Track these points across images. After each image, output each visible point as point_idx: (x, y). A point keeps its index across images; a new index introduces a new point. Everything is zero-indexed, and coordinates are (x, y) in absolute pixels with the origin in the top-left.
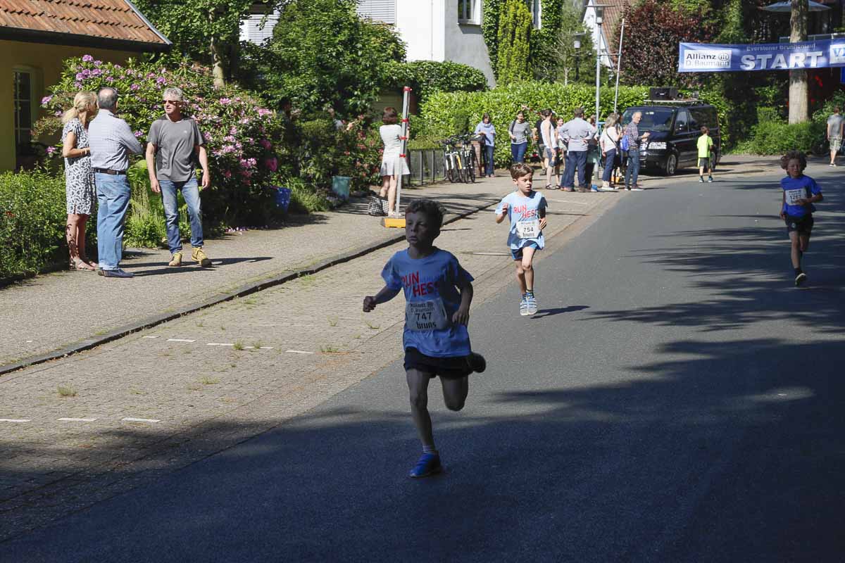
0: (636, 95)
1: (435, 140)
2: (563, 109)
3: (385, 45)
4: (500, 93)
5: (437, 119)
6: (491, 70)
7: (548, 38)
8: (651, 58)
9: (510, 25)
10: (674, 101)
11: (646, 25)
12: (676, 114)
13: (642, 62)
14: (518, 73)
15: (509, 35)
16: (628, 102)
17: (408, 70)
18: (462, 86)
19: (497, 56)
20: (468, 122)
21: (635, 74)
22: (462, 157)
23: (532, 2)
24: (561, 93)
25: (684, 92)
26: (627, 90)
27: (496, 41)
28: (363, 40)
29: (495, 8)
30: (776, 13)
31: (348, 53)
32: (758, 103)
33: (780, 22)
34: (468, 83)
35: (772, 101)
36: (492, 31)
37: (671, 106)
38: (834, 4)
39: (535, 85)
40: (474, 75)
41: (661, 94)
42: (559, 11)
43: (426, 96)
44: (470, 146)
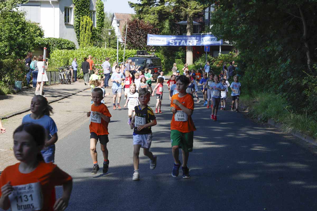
0: (132, 53)
1: (56, 67)
2: (105, 57)
3: (36, 31)
4: (80, 51)
5: (56, 60)
6: (77, 42)
7: (99, 31)
8: (137, 39)
9: (84, 25)
10: (145, 56)
11: (135, 27)
12: (146, 60)
13: (134, 41)
14: (88, 43)
15: (84, 29)
16: (129, 55)
17: (45, 41)
18: (66, 47)
19: (79, 37)
20: (68, 61)
21: (131, 45)
22: (66, 74)
23: (93, 17)
24: (104, 51)
25: (149, 52)
26: (128, 51)
27: (79, 31)
28: (27, 29)
29: (78, 19)
30: (182, 25)
31: (21, 33)
32: (175, 57)
33: (183, 28)
34: (68, 47)
35: (181, 57)
36: (78, 27)
37: (144, 58)
38: (202, 23)
39: (94, 48)
40: (71, 44)
41: (141, 53)
42: (103, 21)
43: (52, 51)
44: (69, 70)
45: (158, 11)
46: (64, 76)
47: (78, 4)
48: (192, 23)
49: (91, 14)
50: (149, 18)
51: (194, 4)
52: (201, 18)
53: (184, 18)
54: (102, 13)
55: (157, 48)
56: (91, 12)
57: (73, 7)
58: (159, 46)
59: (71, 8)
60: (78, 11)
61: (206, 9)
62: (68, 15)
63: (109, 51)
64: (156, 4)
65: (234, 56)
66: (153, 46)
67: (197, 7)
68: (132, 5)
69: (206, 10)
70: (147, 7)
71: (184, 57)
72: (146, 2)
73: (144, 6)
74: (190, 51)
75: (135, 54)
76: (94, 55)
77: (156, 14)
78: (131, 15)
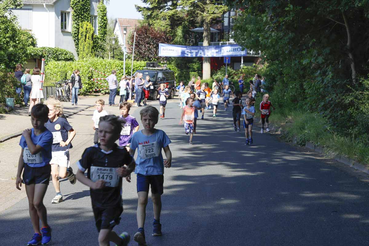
0: (140, 65)
1: (52, 82)
2: (109, 70)
3: (28, 39)
4: (80, 62)
5: (52, 73)
6: (76, 52)
7: (101, 39)
8: (146, 49)
9: (84, 32)
10: (156, 68)
11: (144, 35)
12: (157, 73)
13: (143, 51)
14: (88, 54)
15: (84, 37)
16: (137, 68)
17: (38, 51)
18: (63, 59)
19: (78, 46)
20: (66, 75)
21: (140, 56)
22: (64, 90)
23: (94, 23)
24: (107, 63)
25: (160, 64)
26: (136, 63)
27: (78, 39)
28: (19, 37)
29: (77, 25)
30: (197, 32)
31: (12, 42)
32: (190, 70)
33: (199, 36)
34: (66, 58)
35: (196, 69)
36: (76, 35)
37: (155, 70)
38: (220, 30)
39: (96, 59)
40: (69, 54)
41: (151, 65)
42: (105, 27)
43: (47, 62)
44: (68, 85)
45: (170, 16)
46: (62, 92)
47: (76, 8)
48: (210, 30)
49: (92, 19)
50: (160, 25)
51: (212, 8)
52: (220, 24)
53: (200, 24)
54: (105, 18)
55: (168, 59)
56: (92, 17)
57: (71, 11)
58: (170, 57)
59: (69, 13)
60: (77, 16)
61: (225, 13)
62: (65, 21)
63: (114, 63)
64: (168, 8)
65: (258, 68)
66: (165, 57)
67: (215, 12)
68: (139, 9)
69: (225, 15)
70: (157, 11)
71: (201, 69)
72: (156, 5)
73: (154, 10)
74: (206, 63)
75: (144, 66)
76: (96, 68)
77: (167, 20)
78: (138, 21)
